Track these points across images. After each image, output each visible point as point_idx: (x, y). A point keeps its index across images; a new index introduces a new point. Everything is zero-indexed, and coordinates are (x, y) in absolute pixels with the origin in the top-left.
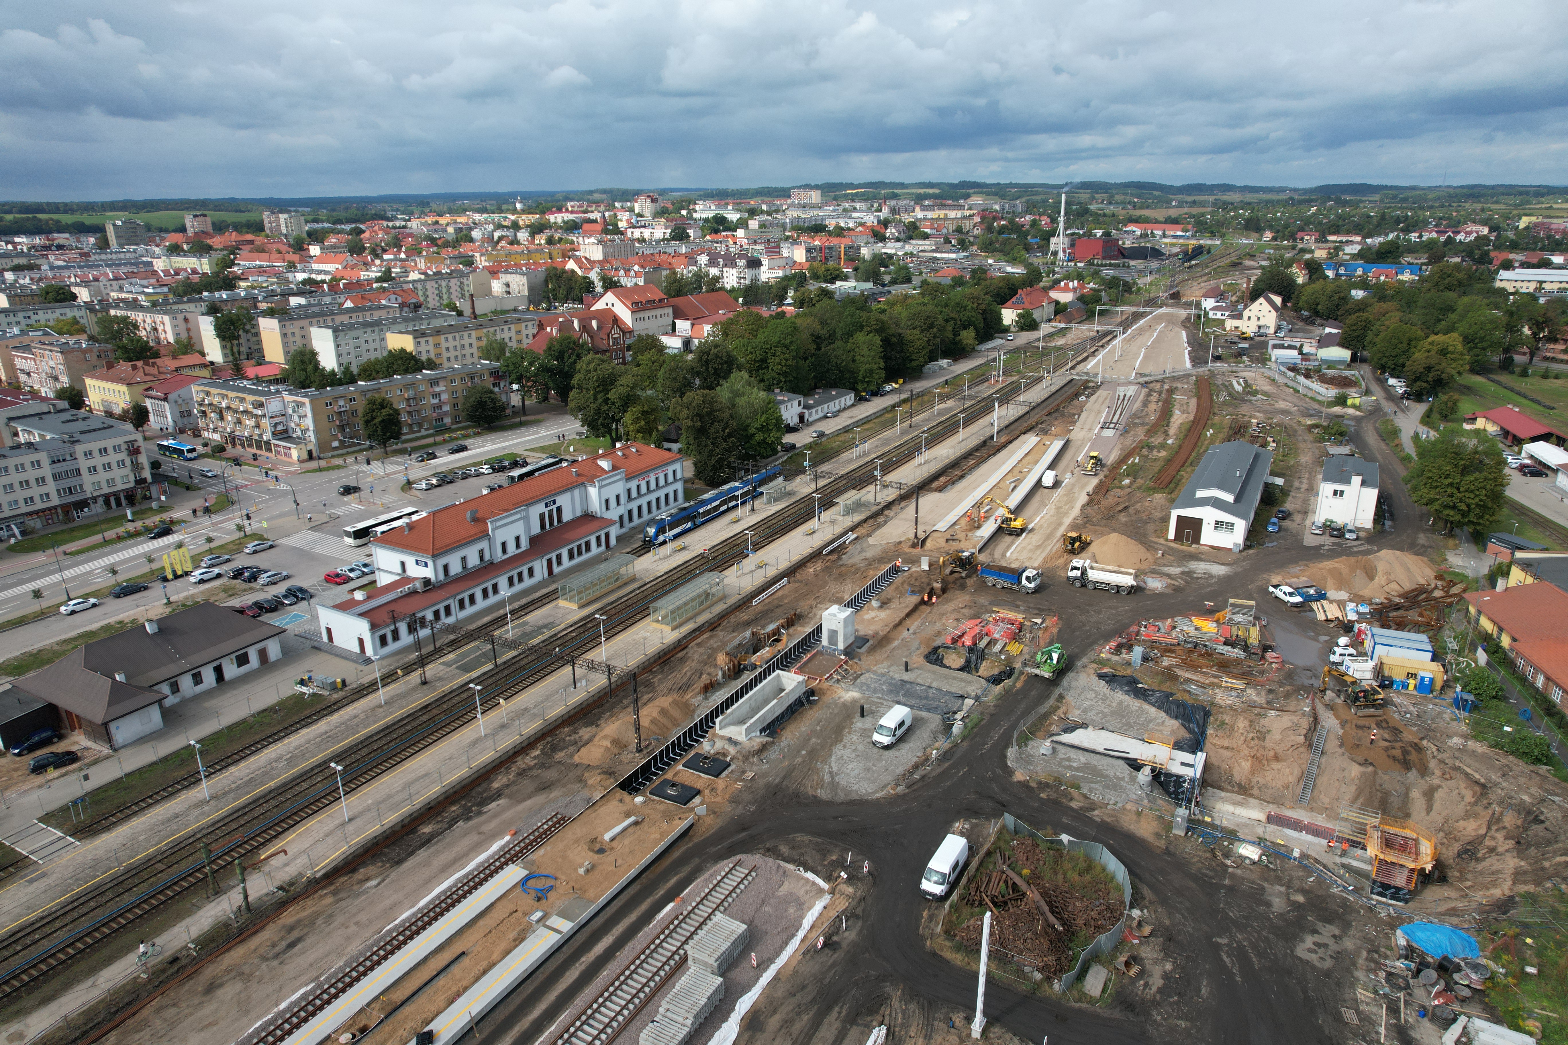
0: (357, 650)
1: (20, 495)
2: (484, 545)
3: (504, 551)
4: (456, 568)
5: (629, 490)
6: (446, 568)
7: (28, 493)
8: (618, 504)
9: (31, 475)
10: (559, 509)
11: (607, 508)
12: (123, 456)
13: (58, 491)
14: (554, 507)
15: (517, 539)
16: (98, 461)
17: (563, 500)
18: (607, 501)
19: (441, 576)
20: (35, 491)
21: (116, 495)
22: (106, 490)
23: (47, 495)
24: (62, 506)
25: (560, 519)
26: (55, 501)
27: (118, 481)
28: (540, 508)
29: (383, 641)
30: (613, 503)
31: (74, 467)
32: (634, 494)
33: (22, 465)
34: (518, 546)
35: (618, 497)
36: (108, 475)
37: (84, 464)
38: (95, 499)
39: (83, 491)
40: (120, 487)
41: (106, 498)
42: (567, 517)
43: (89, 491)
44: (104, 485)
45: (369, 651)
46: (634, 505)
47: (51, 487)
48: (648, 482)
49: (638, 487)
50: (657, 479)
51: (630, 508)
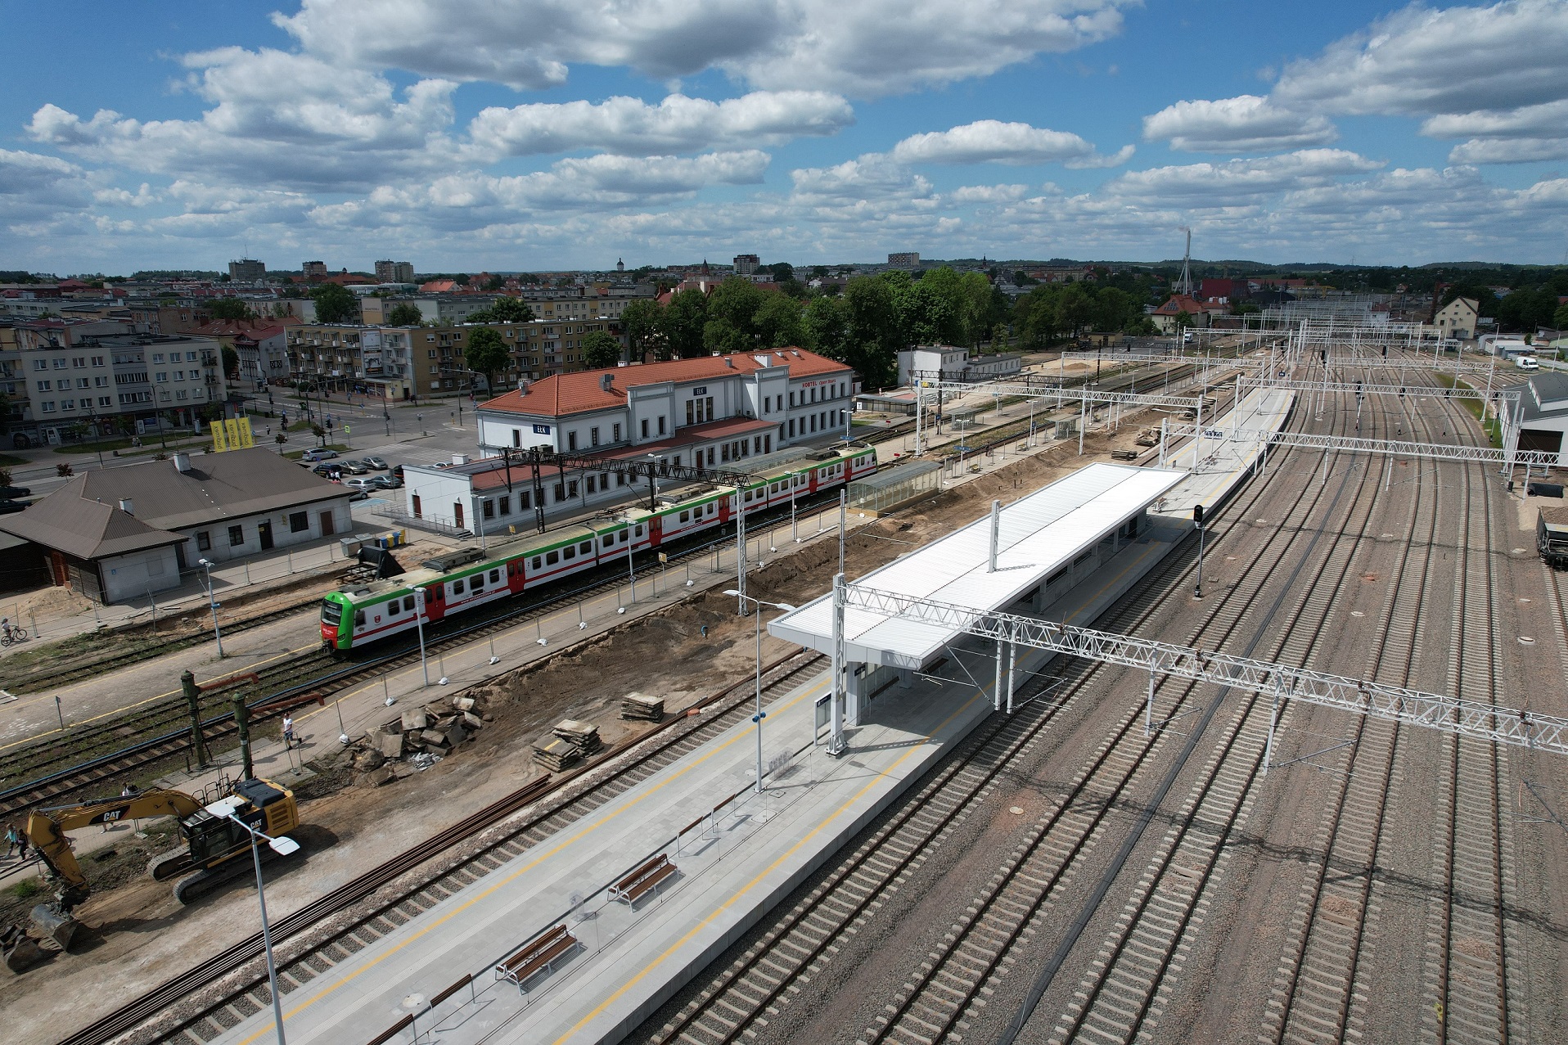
0: (452, 521)
1: (78, 394)
2: (620, 418)
3: (645, 434)
4: (584, 441)
5: (792, 394)
6: (572, 437)
7: (86, 394)
8: (779, 408)
9: (91, 372)
10: (710, 400)
11: (767, 410)
12: (197, 365)
13: (121, 396)
14: (704, 397)
15: (661, 420)
16: (170, 368)
17: (714, 390)
18: (767, 400)
19: (566, 447)
20: (95, 393)
21: (187, 410)
22: (175, 403)
23: (108, 399)
24: (126, 415)
25: (710, 412)
26: (116, 407)
27: (190, 394)
28: (687, 394)
29: (488, 512)
30: (773, 405)
31: (141, 371)
32: (797, 401)
33: (82, 360)
34: (662, 430)
35: (779, 398)
36: (180, 387)
37: (152, 370)
38: (161, 411)
39: (148, 400)
40: (191, 402)
41: (175, 411)
42: (718, 414)
43: (158, 403)
44: (173, 396)
45: (469, 524)
46: (796, 415)
47: (113, 390)
48: (813, 391)
49: (802, 393)
50: (823, 388)
51: (791, 418)
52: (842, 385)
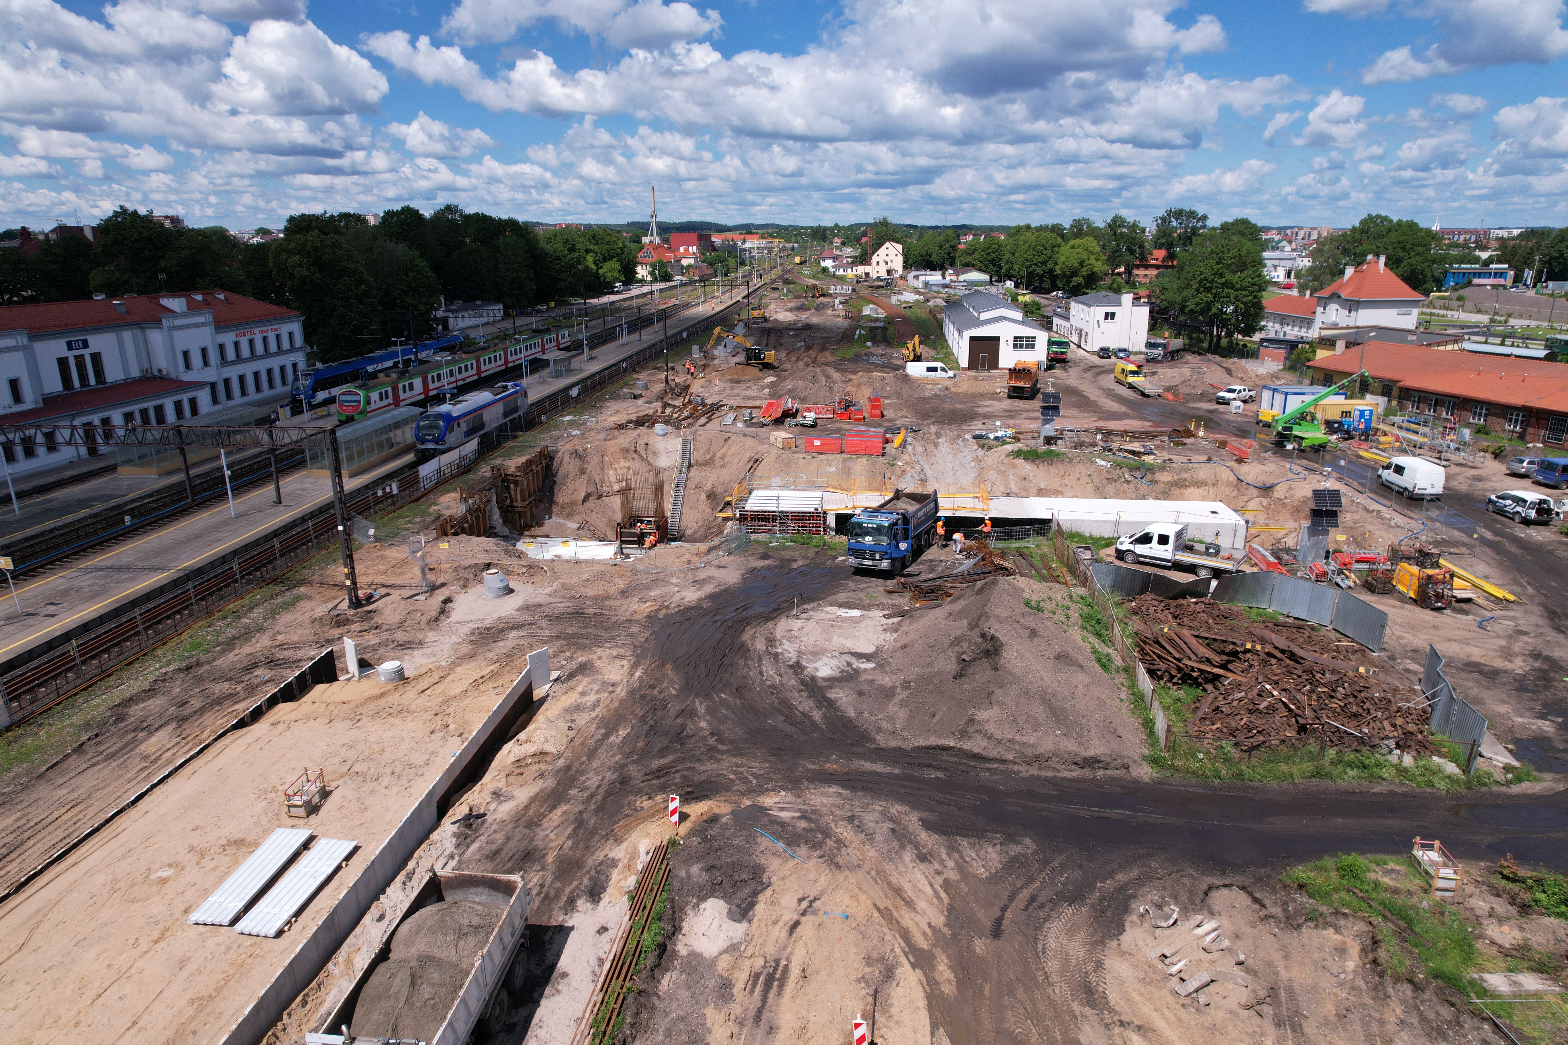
5: (221, 347)
8: (206, 363)
10: (96, 358)
11: (188, 366)
14: (86, 352)
15: (14, 383)
17: (103, 345)
18: (186, 356)
25: (99, 373)
28: (58, 348)
30: (196, 359)
32: (231, 355)
34: (17, 399)
35: (204, 351)
42: (113, 371)
46: (232, 373)
48: (251, 341)
49: (237, 344)
50: (265, 339)
51: (225, 376)
52: (291, 334)
